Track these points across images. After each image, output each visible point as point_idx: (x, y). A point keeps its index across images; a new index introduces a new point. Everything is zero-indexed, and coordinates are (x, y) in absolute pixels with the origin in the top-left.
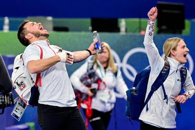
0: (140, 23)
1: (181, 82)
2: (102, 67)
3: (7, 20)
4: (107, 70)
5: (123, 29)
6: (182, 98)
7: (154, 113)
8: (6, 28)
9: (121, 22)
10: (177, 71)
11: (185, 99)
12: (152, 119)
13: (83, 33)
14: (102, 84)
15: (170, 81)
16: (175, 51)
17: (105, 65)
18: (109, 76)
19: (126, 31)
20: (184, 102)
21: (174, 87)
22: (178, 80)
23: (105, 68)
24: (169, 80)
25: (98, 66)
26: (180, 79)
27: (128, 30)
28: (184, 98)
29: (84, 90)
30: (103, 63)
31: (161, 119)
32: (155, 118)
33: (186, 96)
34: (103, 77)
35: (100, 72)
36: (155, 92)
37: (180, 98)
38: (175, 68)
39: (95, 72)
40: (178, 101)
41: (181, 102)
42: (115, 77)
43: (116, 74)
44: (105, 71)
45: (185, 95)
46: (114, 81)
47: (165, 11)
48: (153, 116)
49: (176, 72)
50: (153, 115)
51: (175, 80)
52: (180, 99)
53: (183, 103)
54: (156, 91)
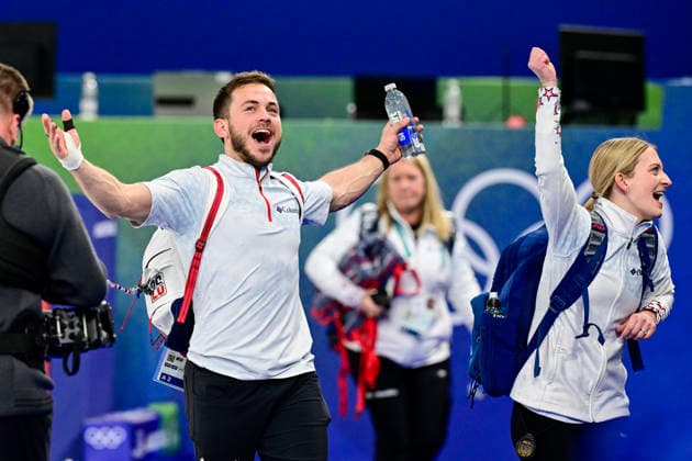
0: (506, 91)
1: (641, 277)
2: (405, 223)
3: (90, 83)
4: (421, 231)
5: (452, 111)
6: (645, 321)
7: (558, 381)
8: (89, 107)
9: (446, 88)
10: (630, 244)
11: (654, 324)
12: (552, 398)
13: (328, 125)
14: (405, 277)
15: (609, 277)
16: (630, 177)
17: (413, 218)
18: (429, 249)
19: (463, 116)
20: (649, 333)
21: (622, 294)
22: (633, 272)
23: (415, 227)
24: (606, 276)
25: (392, 222)
26: (638, 267)
27: (469, 114)
28: (648, 321)
29: (351, 299)
30: (406, 211)
31: (582, 397)
32: (563, 395)
33: (655, 313)
34: (409, 255)
35: (398, 240)
36: (561, 315)
37: (637, 322)
38: (623, 236)
39: (385, 238)
40: (633, 332)
41: (640, 334)
42: (447, 253)
43: (449, 245)
44: (416, 238)
45: (651, 310)
46: (443, 265)
47: (583, 54)
48: (556, 390)
49: (628, 248)
50: (555, 385)
51: (623, 274)
52: (638, 326)
53: (647, 336)
54: (567, 311)
